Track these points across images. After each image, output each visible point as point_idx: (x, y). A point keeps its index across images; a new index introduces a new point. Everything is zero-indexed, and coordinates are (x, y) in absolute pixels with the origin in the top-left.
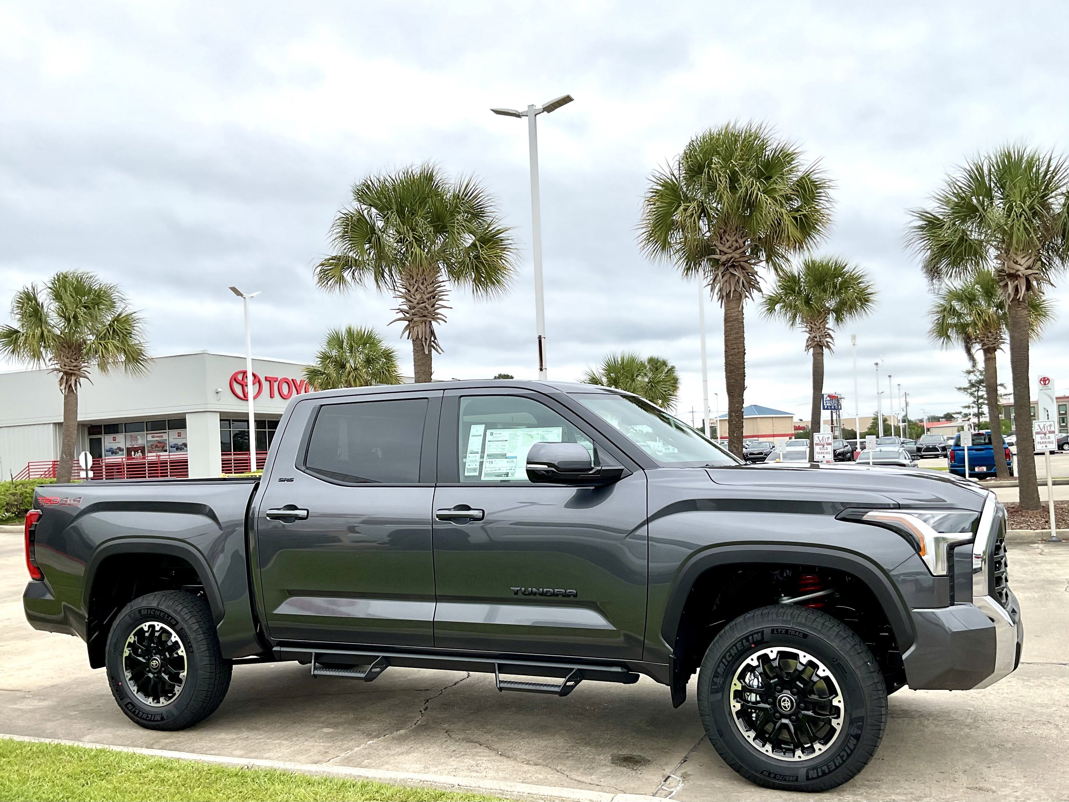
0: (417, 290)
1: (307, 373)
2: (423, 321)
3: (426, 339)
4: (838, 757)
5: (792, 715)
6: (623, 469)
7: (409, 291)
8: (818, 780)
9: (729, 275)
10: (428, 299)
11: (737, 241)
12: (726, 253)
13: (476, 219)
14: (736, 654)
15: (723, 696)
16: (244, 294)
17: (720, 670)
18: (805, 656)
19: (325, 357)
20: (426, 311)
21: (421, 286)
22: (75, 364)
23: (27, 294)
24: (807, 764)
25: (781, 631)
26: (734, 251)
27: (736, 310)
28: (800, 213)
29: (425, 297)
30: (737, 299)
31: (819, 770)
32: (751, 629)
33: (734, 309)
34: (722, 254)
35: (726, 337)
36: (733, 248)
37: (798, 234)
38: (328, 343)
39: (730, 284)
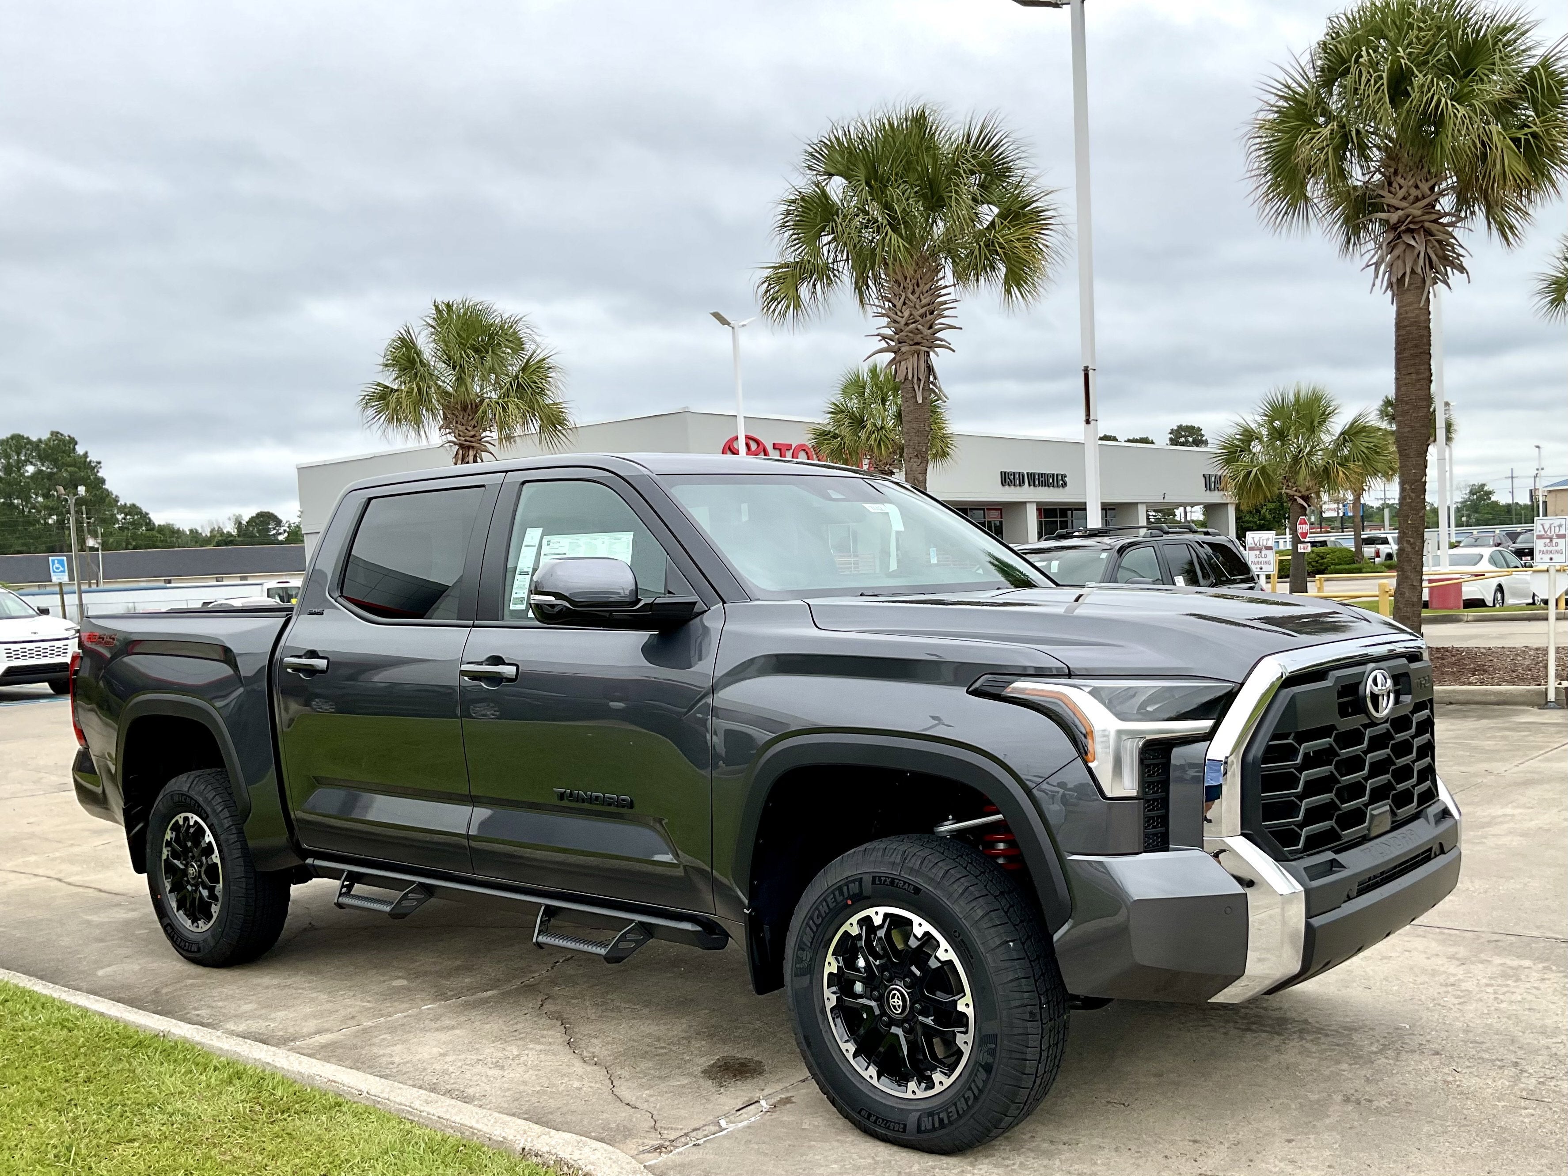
0: (904, 304)
1: (813, 436)
2: (915, 352)
3: (919, 379)
4: (963, 1099)
5: (905, 1020)
6: (695, 603)
7: (894, 306)
8: (936, 1134)
9: (1404, 246)
10: (922, 316)
11: (1417, 187)
12: (1397, 209)
13: (998, 182)
14: (827, 914)
15: (811, 983)
16: (732, 322)
17: (807, 940)
18: (920, 925)
19: (838, 411)
20: (920, 336)
21: (911, 296)
22: (472, 433)
23: (402, 340)
24: (923, 1105)
25: (885, 881)
26: (1413, 203)
27: (1416, 306)
28: (1527, 130)
29: (917, 314)
30: (1417, 288)
31: (936, 1117)
32: (847, 874)
33: (1411, 304)
34: (1392, 210)
35: (1397, 354)
36: (1411, 198)
37: (1521, 168)
38: (844, 391)
39: (1404, 262)
